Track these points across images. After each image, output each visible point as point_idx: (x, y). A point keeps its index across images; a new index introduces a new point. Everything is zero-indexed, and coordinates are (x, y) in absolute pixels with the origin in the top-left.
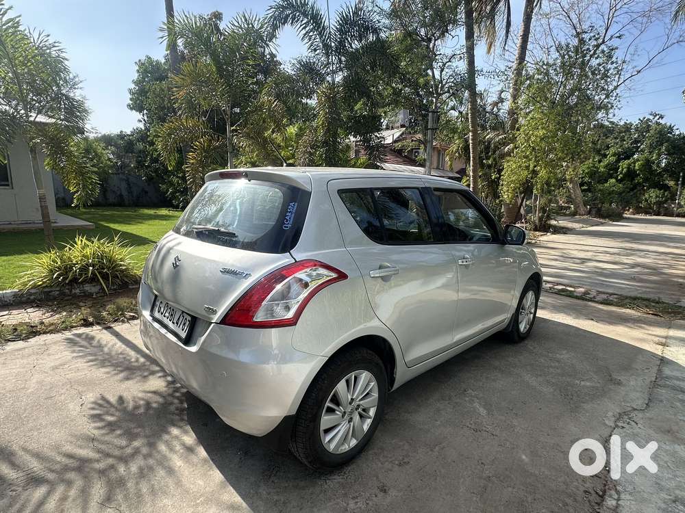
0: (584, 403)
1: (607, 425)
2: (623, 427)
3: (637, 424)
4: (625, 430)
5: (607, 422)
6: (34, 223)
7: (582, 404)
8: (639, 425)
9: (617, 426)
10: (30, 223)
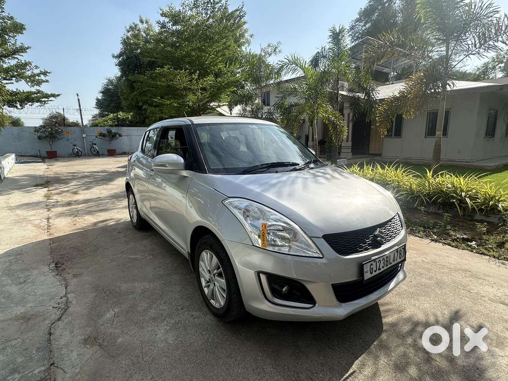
0: (96, 296)
1: (71, 293)
2: (61, 298)
3: (53, 307)
4: (60, 297)
5: (72, 295)
6: (455, 161)
7: (95, 294)
8: (51, 307)
9: (65, 296)
10: (452, 161)
